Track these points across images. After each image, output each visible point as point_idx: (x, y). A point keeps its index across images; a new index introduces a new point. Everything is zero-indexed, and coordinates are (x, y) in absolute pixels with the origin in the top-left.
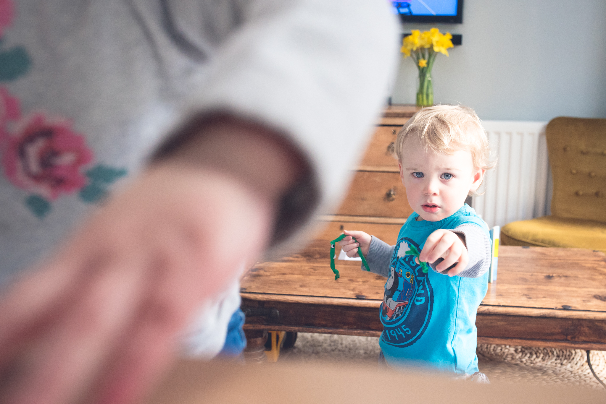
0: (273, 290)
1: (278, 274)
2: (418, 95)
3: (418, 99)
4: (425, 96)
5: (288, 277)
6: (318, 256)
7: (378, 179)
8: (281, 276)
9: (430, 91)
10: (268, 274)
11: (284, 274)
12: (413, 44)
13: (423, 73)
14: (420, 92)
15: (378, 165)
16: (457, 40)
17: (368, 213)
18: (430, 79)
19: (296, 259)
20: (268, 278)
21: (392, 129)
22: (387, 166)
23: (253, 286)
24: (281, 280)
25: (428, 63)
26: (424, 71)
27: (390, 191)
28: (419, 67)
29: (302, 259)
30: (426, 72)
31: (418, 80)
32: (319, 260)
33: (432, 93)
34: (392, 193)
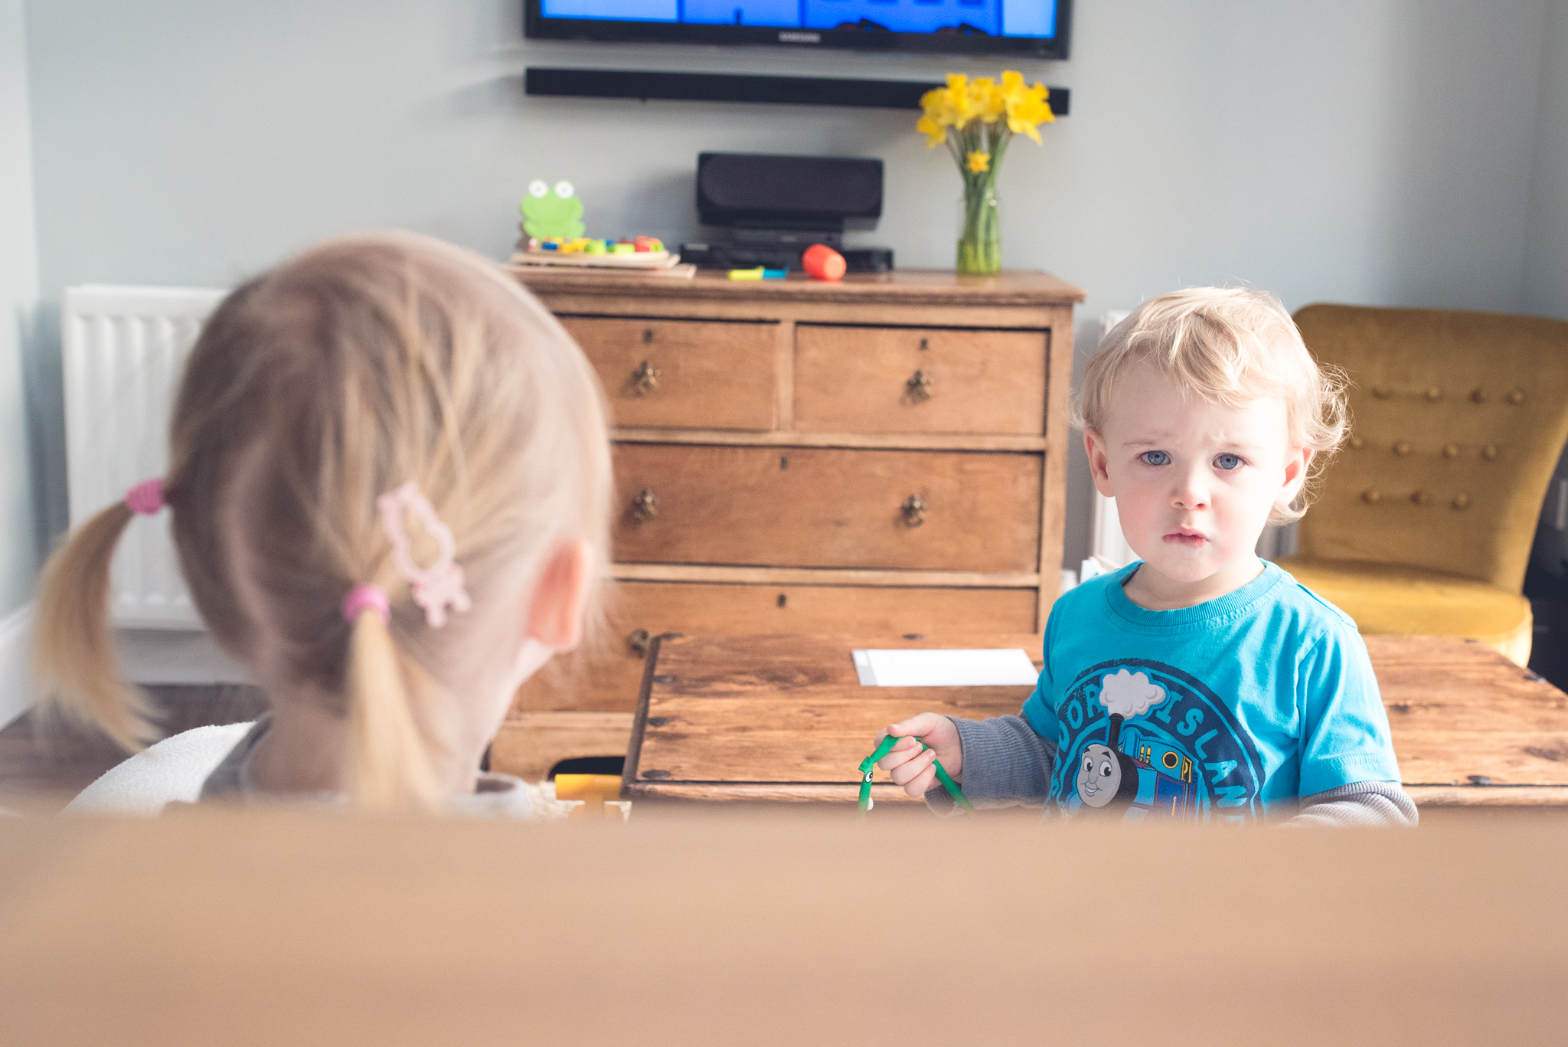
0: (745, 774)
1: (728, 730)
2: (962, 244)
3: (962, 256)
4: (981, 248)
5: (759, 735)
6: (801, 678)
7: (879, 468)
8: (739, 734)
9: (994, 236)
10: (702, 730)
11: (744, 729)
12: (955, 111)
13: (975, 186)
14: (969, 237)
15: (882, 433)
16: (1059, 101)
17: (853, 559)
18: (993, 203)
19: (748, 688)
20: (707, 742)
21: (920, 334)
22: (903, 433)
23: (684, 766)
24: (746, 744)
25: (991, 163)
26: (980, 181)
27: (912, 499)
28: (965, 171)
29: (767, 688)
30: (984, 184)
31: (963, 204)
32: (811, 688)
33: (998, 241)
34: (917, 504)
